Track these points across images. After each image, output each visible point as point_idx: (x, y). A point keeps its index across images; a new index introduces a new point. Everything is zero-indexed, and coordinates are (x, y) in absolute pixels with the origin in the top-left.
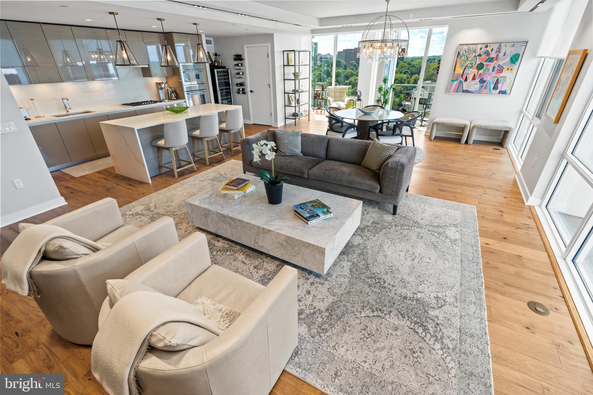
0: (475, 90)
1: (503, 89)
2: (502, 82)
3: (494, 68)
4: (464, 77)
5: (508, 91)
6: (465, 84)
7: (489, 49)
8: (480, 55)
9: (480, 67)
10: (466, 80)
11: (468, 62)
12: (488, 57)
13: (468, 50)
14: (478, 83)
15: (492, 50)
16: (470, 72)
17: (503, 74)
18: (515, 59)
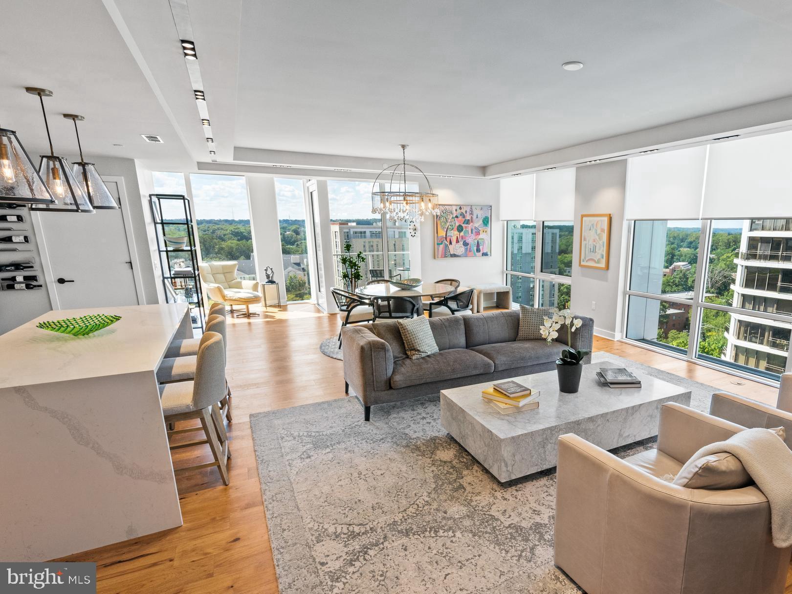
0: (461, 253)
1: (485, 252)
2: (482, 244)
3: (472, 230)
4: (448, 240)
5: (489, 253)
6: (450, 247)
7: (463, 211)
8: (457, 217)
9: (460, 229)
10: (451, 243)
11: (448, 224)
12: (464, 219)
13: (444, 211)
14: (463, 246)
15: (466, 212)
16: (452, 235)
17: (481, 236)
18: (486, 221)
